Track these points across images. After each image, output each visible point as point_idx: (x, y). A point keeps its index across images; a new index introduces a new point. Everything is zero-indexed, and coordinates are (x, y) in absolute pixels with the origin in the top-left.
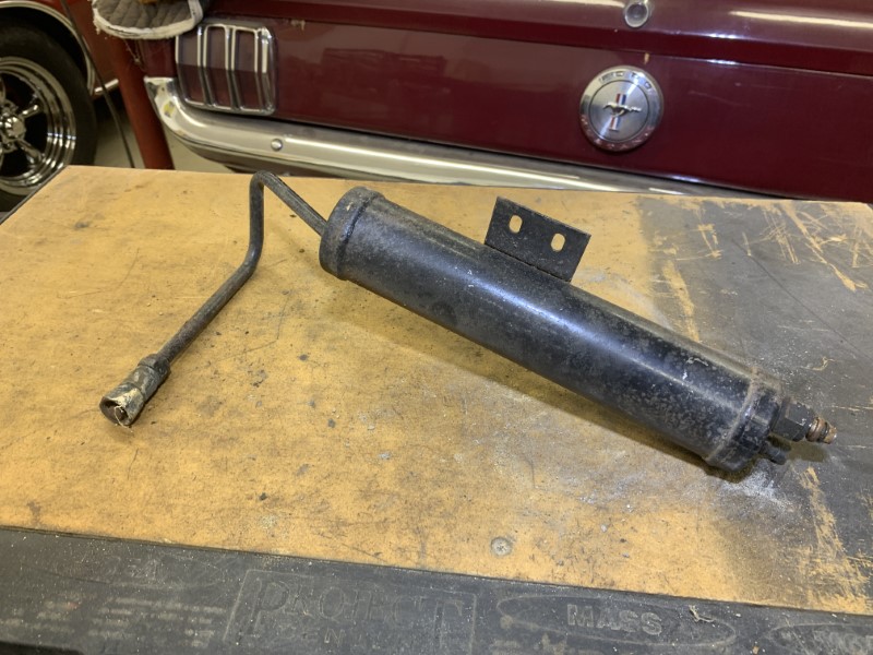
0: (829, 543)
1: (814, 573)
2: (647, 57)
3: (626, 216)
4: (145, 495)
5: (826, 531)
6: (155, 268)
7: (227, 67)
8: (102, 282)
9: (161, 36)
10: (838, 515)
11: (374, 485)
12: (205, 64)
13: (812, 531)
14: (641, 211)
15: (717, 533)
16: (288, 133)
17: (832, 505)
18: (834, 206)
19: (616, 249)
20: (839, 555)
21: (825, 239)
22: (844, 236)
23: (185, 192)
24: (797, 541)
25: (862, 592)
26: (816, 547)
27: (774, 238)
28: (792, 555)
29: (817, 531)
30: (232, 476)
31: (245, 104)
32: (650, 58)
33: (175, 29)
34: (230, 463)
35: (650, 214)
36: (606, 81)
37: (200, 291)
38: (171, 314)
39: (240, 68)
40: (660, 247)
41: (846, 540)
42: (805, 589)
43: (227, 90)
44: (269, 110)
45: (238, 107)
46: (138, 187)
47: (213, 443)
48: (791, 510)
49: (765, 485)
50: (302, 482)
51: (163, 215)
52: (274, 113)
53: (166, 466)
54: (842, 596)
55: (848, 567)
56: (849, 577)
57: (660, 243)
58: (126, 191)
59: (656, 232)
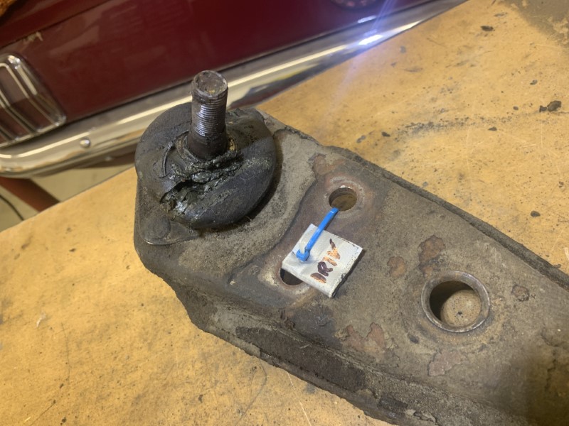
3: (503, 19)
6: (90, 342)
8: (48, 389)
14: (513, 5)
19: (527, 62)
23: (69, 229)
35: (524, 4)
37: (149, 349)
38: (138, 398)
46: (23, 247)
51: (63, 268)
57: (566, 30)
58: (16, 258)
59: (550, 20)
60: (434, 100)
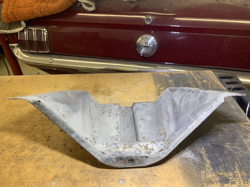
0: (209, 169)
1: (206, 178)
2: (152, 32)
3: (149, 79)
4: (15, 180)
5: (208, 165)
6: (15, 107)
7: (34, 40)
9: (14, 32)
10: (211, 161)
11: (84, 168)
12: (27, 39)
13: (204, 166)
14: (153, 78)
15: (180, 170)
16: (54, 58)
17: (209, 158)
18: (203, 72)
19: (147, 89)
20: (212, 172)
21: (202, 81)
22: (206, 80)
23: (23, 82)
24: (201, 169)
25: (218, 182)
26: (206, 170)
27: (189, 82)
28: (200, 174)
29: (206, 166)
30: (42, 171)
31: (40, 50)
32: (153, 32)
33: (18, 30)
34: (41, 166)
35: (156, 78)
36: (142, 39)
38: (21, 121)
39: (38, 40)
40: (159, 87)
41: (213, 168)
42: (204, 183)
43: (35, 47)
44: (48, 51)
45: (38, 51)
47: (36, 161)
48: (199, 161)
49: (192, 154)
50: (63, 170)
52: (49, 52)
53: (22, 170)
54: (213, 184)
55: (214, 175)
56: (215, 178)
57: (159, 86)
58: (5, 83)
59: (158, 83)
60: (124, 89)
